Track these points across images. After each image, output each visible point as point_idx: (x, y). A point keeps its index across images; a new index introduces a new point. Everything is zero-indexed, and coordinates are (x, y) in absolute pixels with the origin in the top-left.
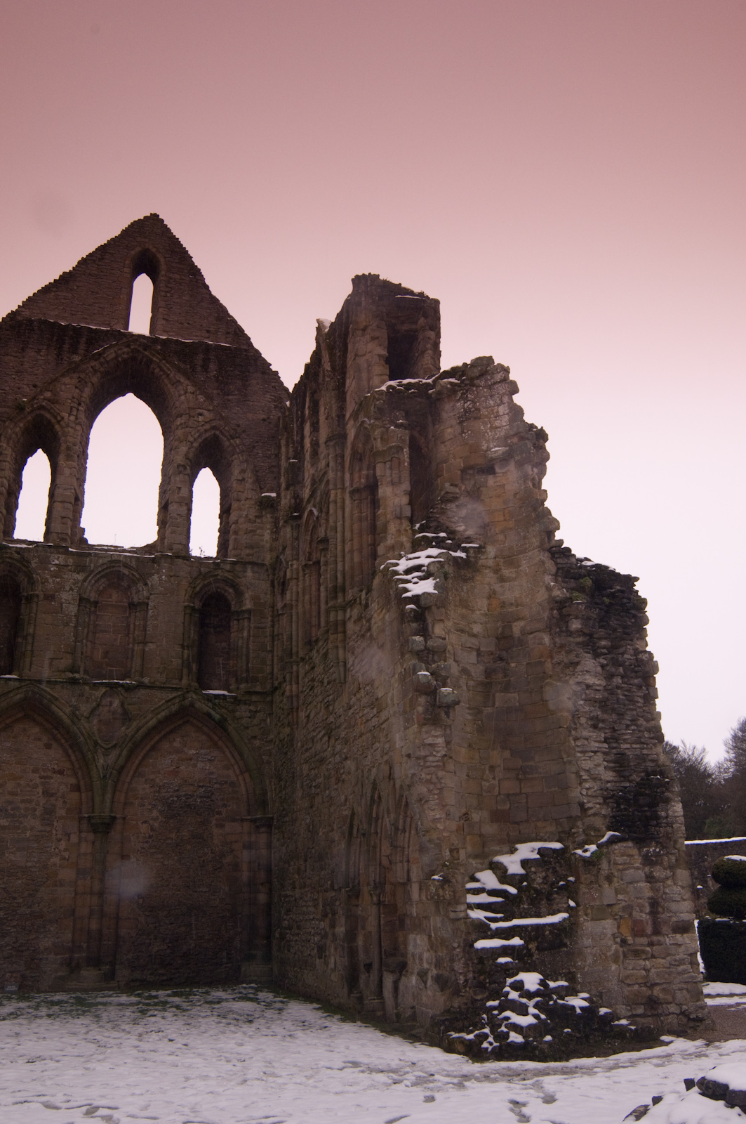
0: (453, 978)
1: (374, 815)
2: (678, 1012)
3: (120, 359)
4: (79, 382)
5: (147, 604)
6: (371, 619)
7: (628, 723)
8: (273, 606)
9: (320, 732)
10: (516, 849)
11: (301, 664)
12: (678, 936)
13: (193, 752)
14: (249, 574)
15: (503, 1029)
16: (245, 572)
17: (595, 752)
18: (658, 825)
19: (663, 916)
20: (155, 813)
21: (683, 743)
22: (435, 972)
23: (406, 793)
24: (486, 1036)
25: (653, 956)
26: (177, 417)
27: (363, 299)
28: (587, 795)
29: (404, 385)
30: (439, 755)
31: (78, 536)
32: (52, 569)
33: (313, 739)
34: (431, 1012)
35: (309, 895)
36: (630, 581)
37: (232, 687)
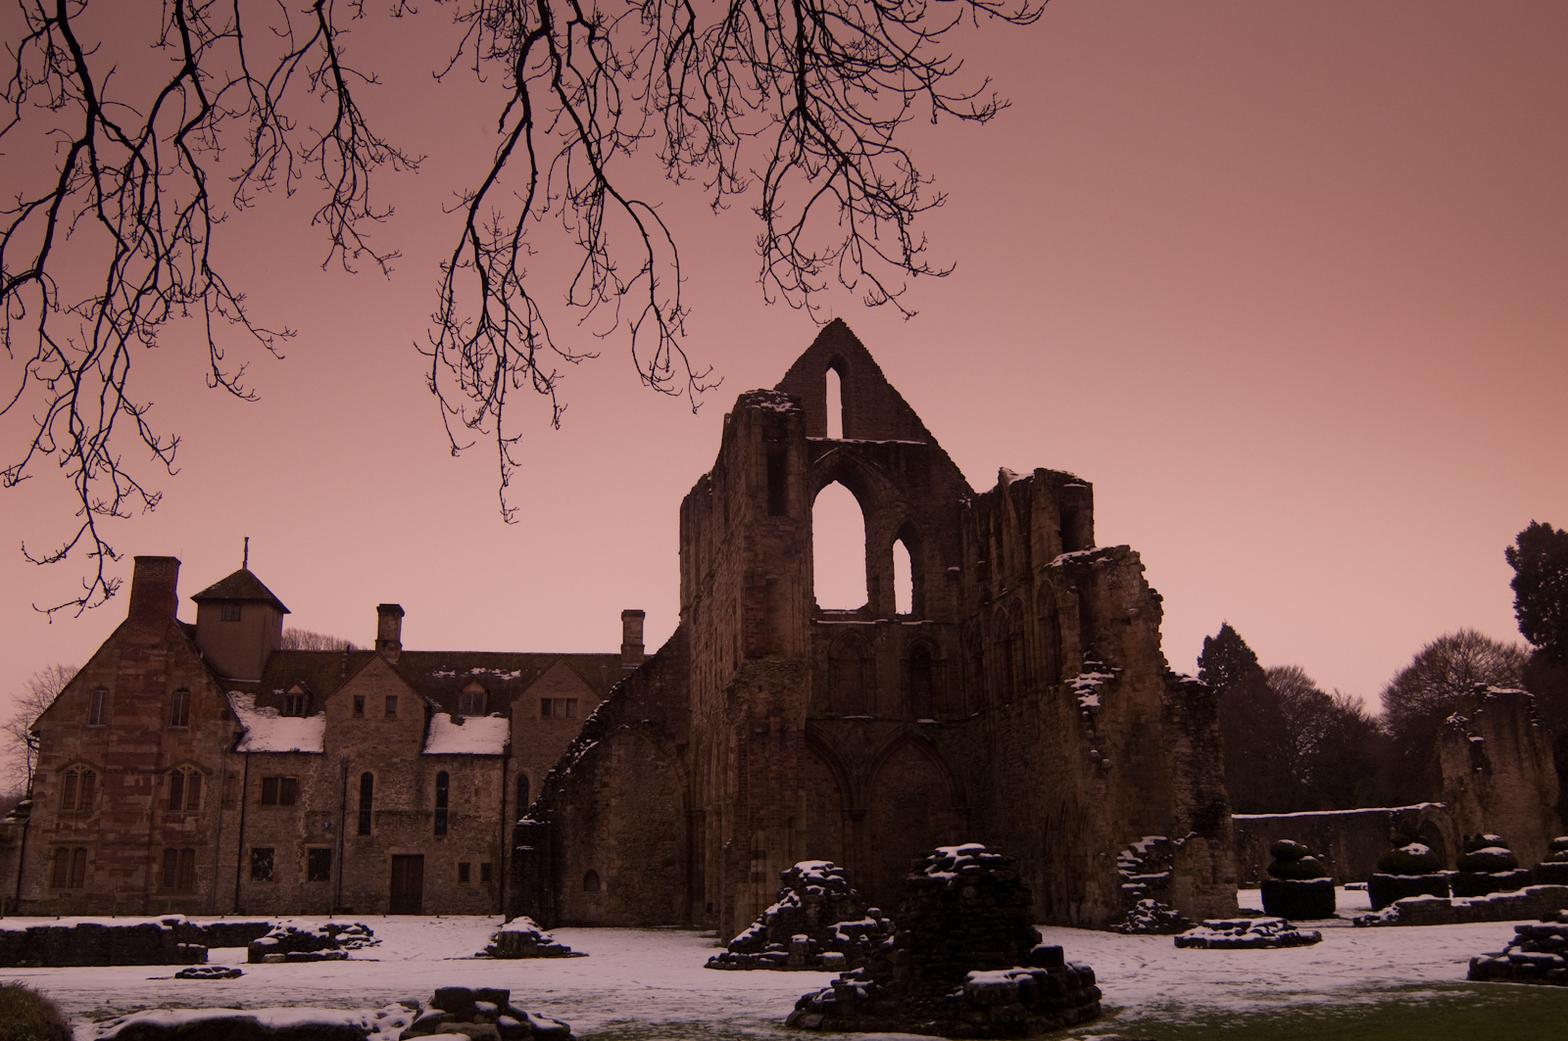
0: (1112, 901)
1: (1063, 819)
8: (962, 656)
9: (1017, 761)
10: (1143, 839)
12: (1227, 885)
13: (912, 762)
14: (944, 632)
15: (1136, 922)
16: (940, 630)
17: (1186, 789)
19: (1219, 875)
20: (890, 806)
23: (1084, 811)
24: (1128, 925)
25: (1213, 895)
26: (880, 509)
28: (1181, 812)
29: (1074, 558)
30: (1103, 792)
31: (812, 603)
33: (1010, 764)
34: (1101, 916)
37: (937, 716)
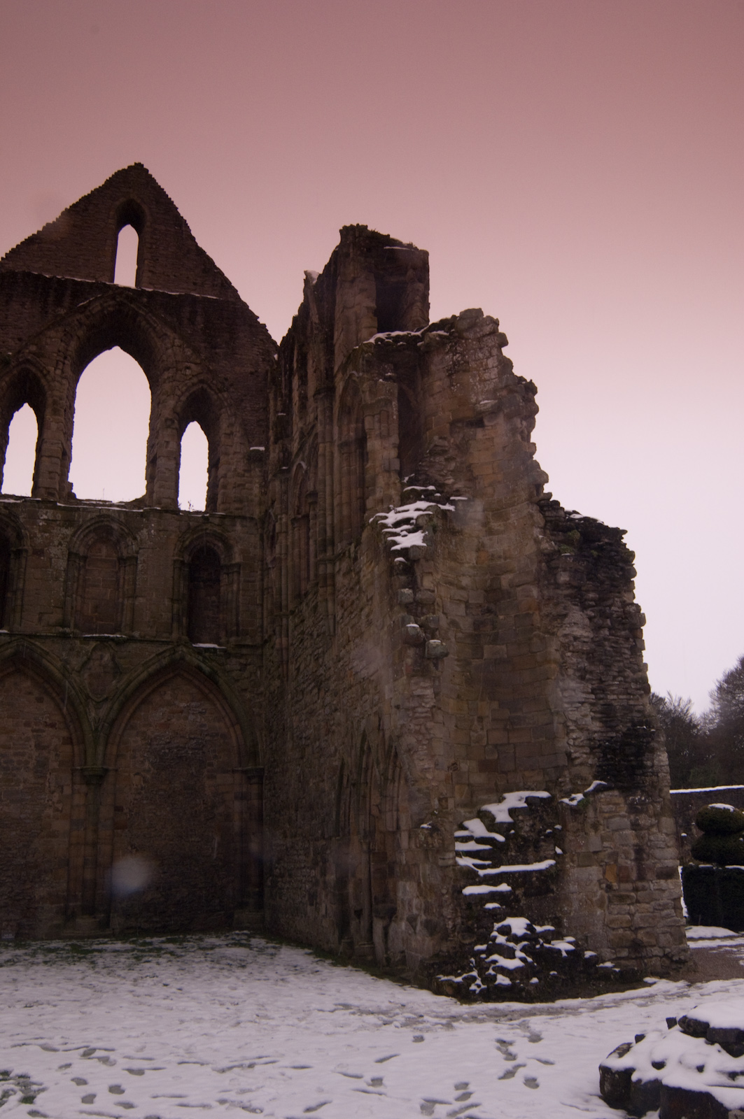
0: (442, 923)
1: (364, 766)
2: (661, 954)
3: (106, 312)
4: (65, 335)
5: (137, 558)
6: (360, 571)
7: (615, 674)
8: (263, 560)
9: (310, 684)
10: (504, 798)
11: (291, 617)
12: (662, 882)
13: (183, 705)
14: (238, 527)
15: (491, 972)
16: (235, 525)
17: (582, 703)
18: (644, 774)
19: (648, 862)
20: (147, 765)
21: (669, 694)
22: (424, 917)
23: (394, 744)
24: (474, 979)
25: (638, 902)
26: (164, 370)
27: (351, 250)
28: (574, 745)
29: (393, 337)
30: (428, 706)
31: (67, 491)
32: (41, 524)
33: (302, 691)
34: (420, 956)
35: (300, 844)
36: (618, 533)
37: (223, 640)
